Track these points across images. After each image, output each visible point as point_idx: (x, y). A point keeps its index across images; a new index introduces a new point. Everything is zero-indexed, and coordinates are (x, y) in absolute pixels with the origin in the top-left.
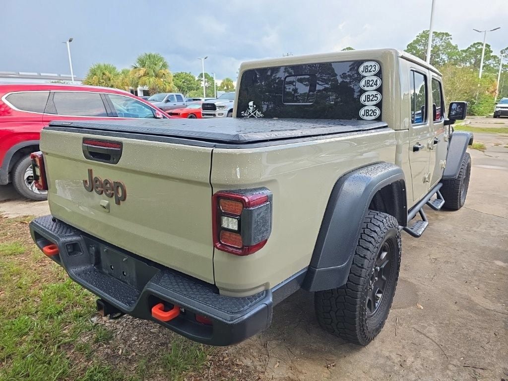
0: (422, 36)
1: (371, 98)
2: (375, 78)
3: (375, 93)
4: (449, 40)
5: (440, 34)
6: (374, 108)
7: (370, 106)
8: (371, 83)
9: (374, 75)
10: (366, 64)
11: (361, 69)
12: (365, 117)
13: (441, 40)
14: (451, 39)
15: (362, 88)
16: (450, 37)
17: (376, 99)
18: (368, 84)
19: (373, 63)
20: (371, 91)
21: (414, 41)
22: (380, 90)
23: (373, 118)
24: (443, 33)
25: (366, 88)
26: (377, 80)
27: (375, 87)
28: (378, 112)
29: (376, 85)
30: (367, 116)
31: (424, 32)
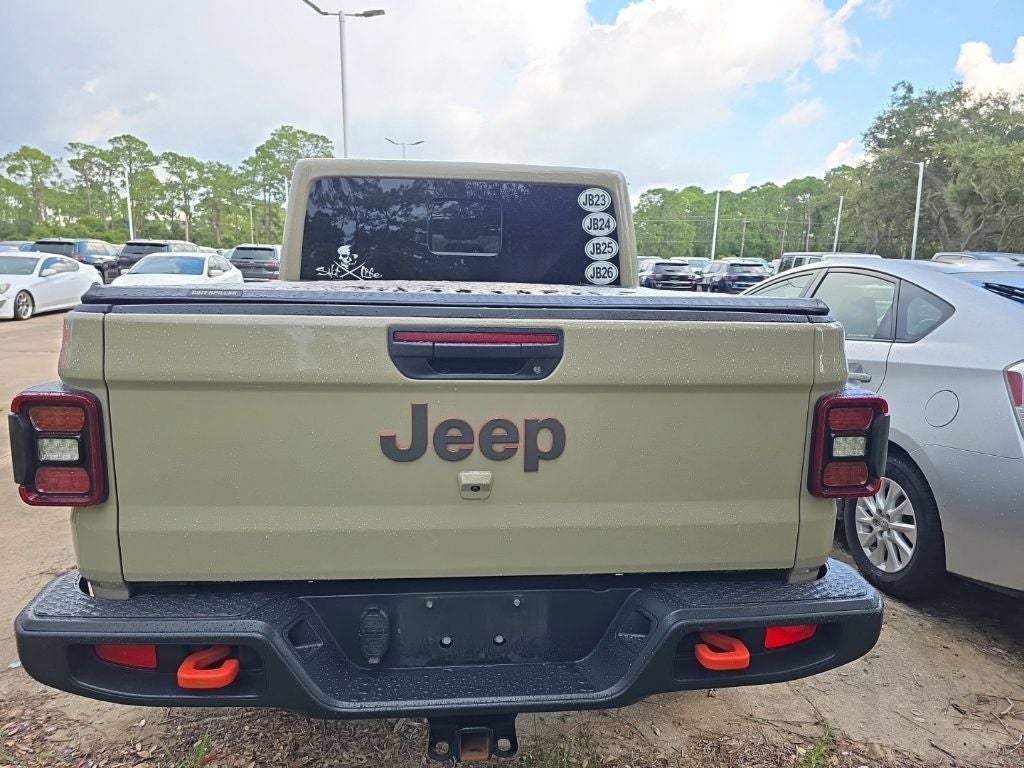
0: (281, 136)
1: (602, 248)
2: (606, 217)
3: (607, 240)
4: (330, 149)
5: (312, 136)
6: (608, 265)
7: (602, 261)
8: (600, 224)
9: (605, 211)
10: (588, 192)
11: (582, 199)
12: (595, 280)
13: (316, 147)
14: (333, 148)
15: (587, 230)
16: (330, 144)
17: (610, 249)
18: (594, 224)
19: (600, 192)
20: (601, 237)
21: (267, 142)
22: (614, 235)
23: (608, 280)
24: (317, 136)
25: (593, 232)
26: (608, 221)
27: (606, 231)
28: (615, 271)
29: (609, 227)
30: (598, 277)
31: (283, 128)
